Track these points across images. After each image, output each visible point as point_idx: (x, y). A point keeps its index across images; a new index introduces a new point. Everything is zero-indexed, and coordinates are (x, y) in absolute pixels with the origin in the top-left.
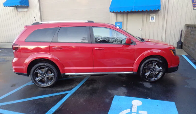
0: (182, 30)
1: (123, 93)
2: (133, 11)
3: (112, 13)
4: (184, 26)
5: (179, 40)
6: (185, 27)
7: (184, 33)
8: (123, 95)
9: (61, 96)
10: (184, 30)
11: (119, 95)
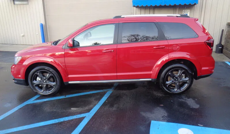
0: (223, 30)
1: (163, 117)
2: (163, 5)
3: (135, 8)
4: (225, 25)
5: (219, 43)
6: (227, 26)
7: (225, 33)
8: (163, 120)
9: (75, 122)
10: (225, 30)
11: (158, 121)
